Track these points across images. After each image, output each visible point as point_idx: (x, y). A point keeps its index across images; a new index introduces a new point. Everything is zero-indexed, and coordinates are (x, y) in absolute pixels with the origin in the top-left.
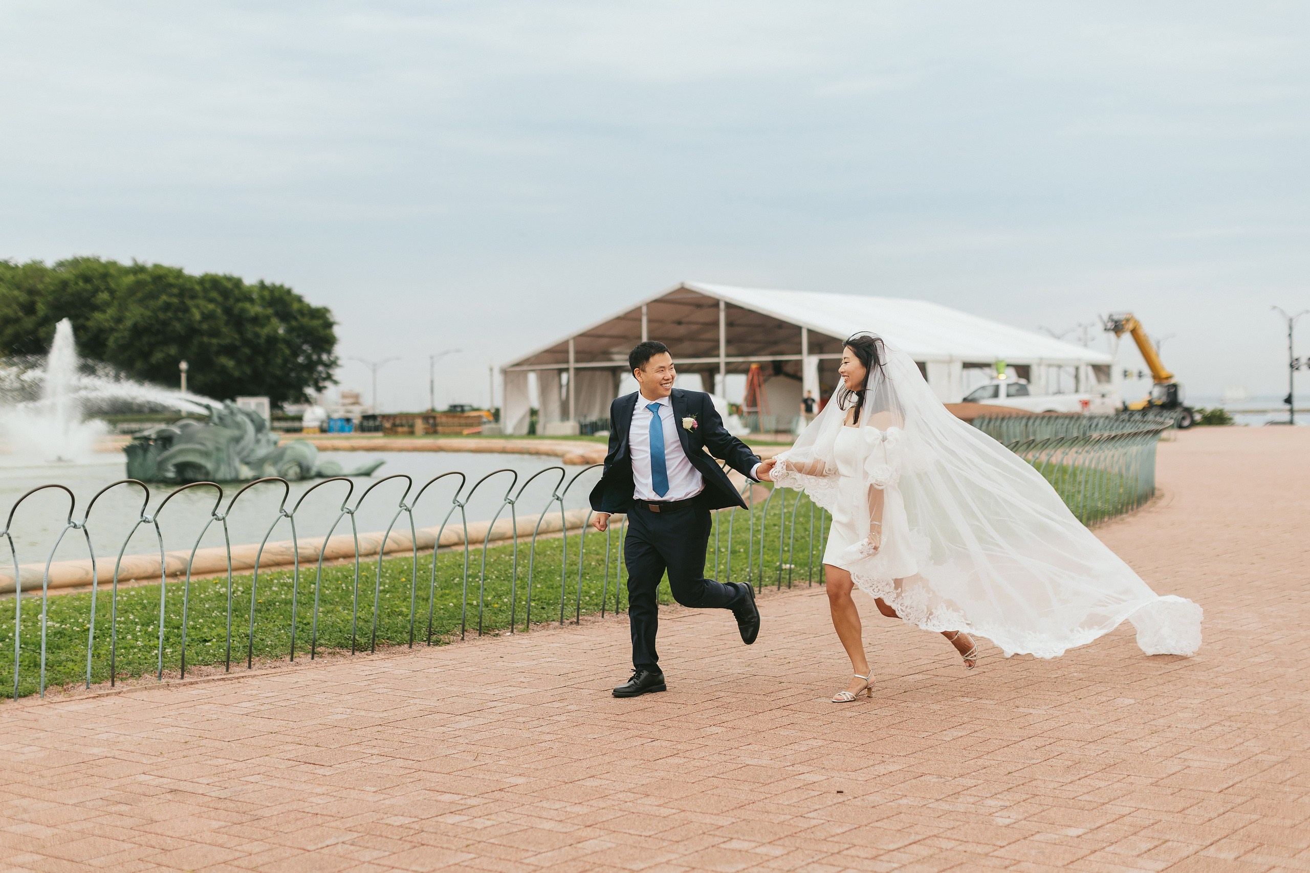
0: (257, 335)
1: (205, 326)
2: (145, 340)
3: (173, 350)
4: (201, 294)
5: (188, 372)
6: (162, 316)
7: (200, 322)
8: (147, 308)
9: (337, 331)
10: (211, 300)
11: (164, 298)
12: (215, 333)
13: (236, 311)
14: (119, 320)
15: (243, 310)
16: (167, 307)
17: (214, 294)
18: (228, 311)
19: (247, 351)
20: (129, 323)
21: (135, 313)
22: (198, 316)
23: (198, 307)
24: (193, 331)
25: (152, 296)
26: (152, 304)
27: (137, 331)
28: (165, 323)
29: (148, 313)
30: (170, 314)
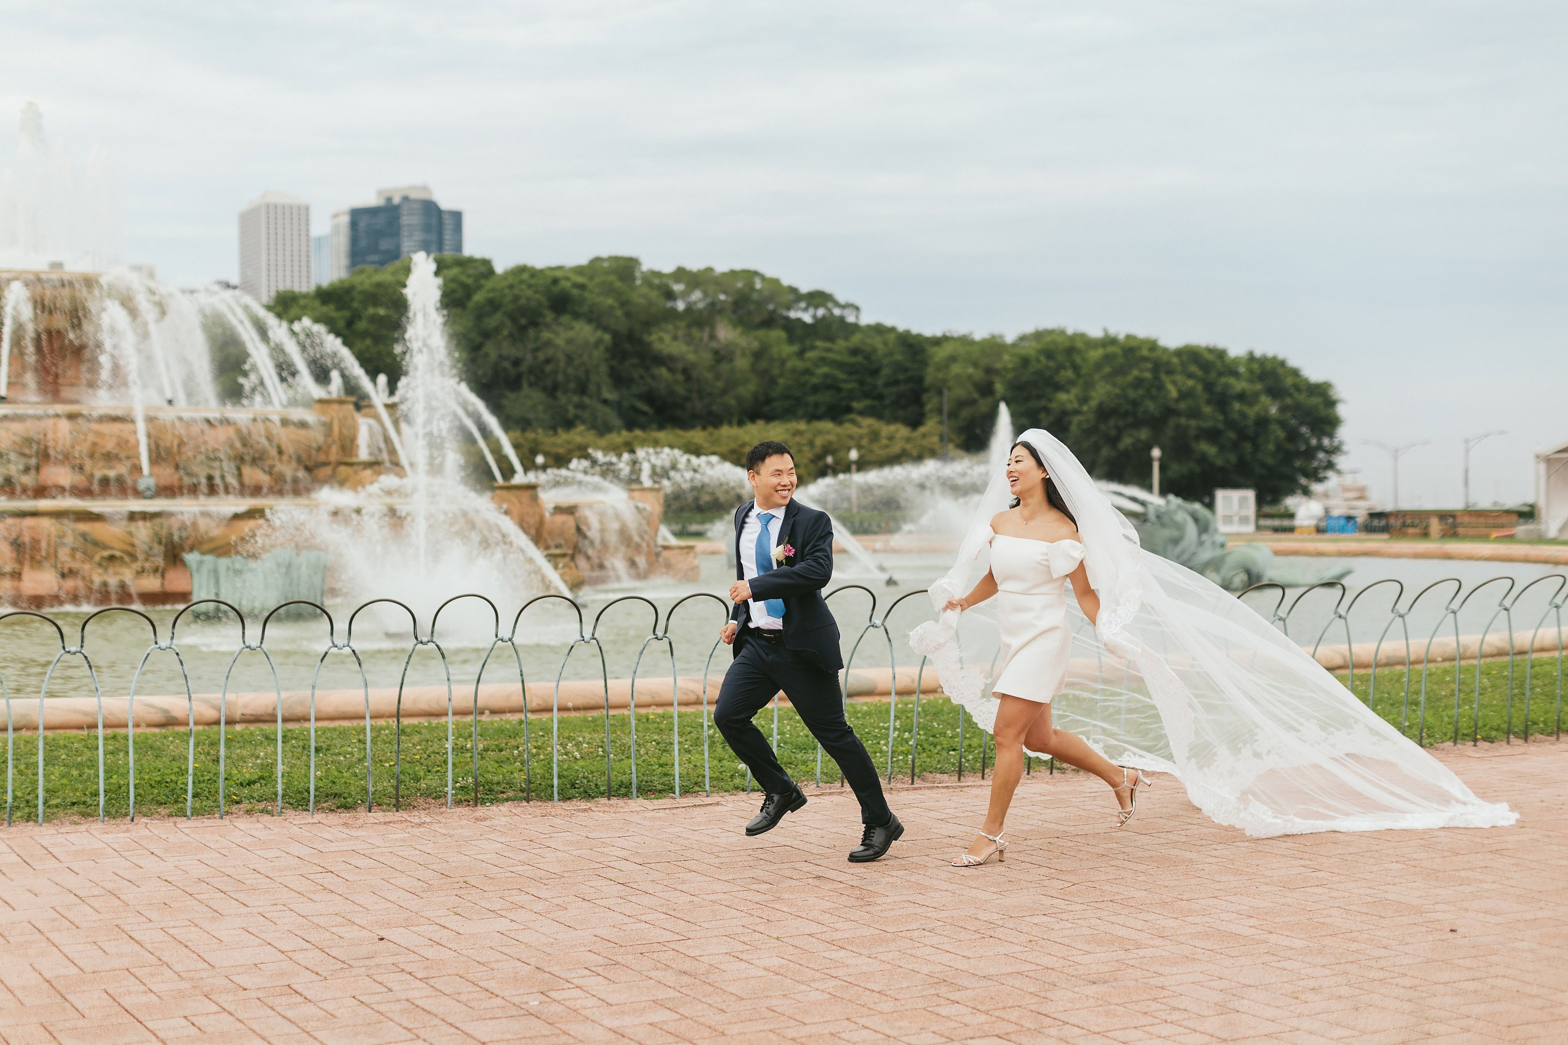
0: (1243, 415)
1: (1182, 406)
2: (1112, 422)
3: (1144, 434)
4: (1179, 369)
5: (1161, 460)
6: (1132, 394)
7: (1178, 400)
8: (1114, 385)
9: (1341, 410)
10: (1190, 376)
11: (1135, 372)
12: (1195, 413)
13: (1218, 389)
14: (1084, 400)
15: (1227, 386)
16: (1138, 383)
17: (1194, 369)
18: (1209, 387)
19: (1232, 435)
20: (1094, 403)
21: (1101, 392)
22: (1174, 393)
23: (1174, 383)
24: (1169, 412)
25: (1121, 371)
26: (1120, 380)
27: (1104, 413)
28: (1134, 403)
29: (1117, 391)
30: (1140, 392)
